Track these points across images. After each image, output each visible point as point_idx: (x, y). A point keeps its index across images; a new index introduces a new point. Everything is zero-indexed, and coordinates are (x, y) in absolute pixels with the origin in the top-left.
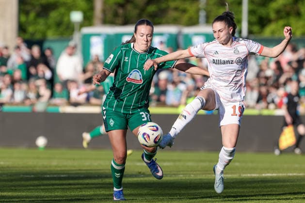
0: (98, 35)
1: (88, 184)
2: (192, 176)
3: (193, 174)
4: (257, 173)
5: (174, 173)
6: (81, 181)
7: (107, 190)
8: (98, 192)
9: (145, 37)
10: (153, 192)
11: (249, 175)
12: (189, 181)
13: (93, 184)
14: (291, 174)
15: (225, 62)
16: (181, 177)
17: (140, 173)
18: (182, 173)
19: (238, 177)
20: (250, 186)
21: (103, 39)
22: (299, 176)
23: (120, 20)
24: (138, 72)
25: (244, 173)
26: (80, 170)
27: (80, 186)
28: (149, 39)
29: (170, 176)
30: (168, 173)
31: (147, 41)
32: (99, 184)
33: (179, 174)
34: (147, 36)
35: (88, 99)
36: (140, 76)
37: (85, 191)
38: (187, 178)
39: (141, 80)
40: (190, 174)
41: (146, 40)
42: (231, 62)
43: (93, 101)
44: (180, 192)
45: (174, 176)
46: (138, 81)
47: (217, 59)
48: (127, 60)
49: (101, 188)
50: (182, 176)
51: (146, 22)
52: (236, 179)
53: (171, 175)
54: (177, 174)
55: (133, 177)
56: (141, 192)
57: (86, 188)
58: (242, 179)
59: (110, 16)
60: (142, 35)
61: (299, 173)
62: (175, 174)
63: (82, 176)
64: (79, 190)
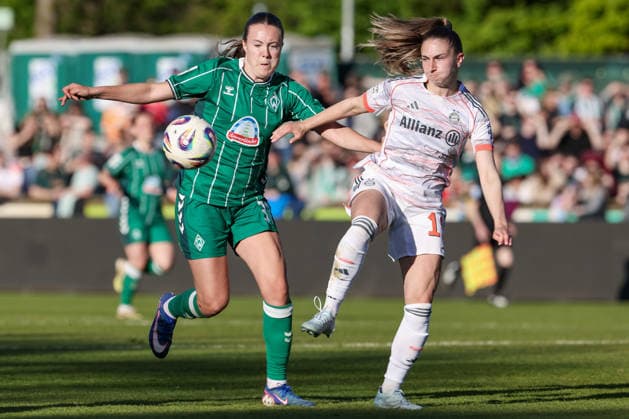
0: (44, 56)
1: (27, 364)
2: (242, 346)
3: (241, 343)
4: (375, 342)
5: (204, 340)
6: (13, 359)
7: (65, 376)
8: (48, 380)
9: (264, 48)
10: (160, 380)
11: (359, 345)
12: (234, 357)
13: (36, 364)
14: (446, 343)
15: (425, 129)
16: (218, 350)
17: (133, 341)
18: (219, 340)
19: (337, 350)
20: (361, 366)
21: (56, 64)
22: (465, 347)
23: (90, 26)
24: (253, 122)
25: (349, 341)
26: (9, 335)
27: (10, 368)
28: (273, 52)
29: (197, 348)
30: (193, 341)
31: (269, 57)
32: (50, 363)
33: (217, 344)
34: (269, 45)
35: (25, 189)
36: (256, 129)
37: (20, 379)
38: (232, 351)
39: (256, 138)
40: (236, 344)
41: (266, 54)
42: (436, 133)
43: (37, 192)
44: (216, 381)
45: (203, 347)
46: (251, 139)
47: (413, 118)
48: (232, 92)
49: (54, 371)
50: (219, 347)
51: (266, 19)
52: (332, 352)
53: (198, 345)
54: (212, 344)
55: (120, 350)
56: (137, 380)
57: (23, 372)
58: (345, 352)
59: (68, 17)
60: (258, 43)
61: (465, 340)
62: (205, 344)
63: (15, 348)
64: (8, 376)
